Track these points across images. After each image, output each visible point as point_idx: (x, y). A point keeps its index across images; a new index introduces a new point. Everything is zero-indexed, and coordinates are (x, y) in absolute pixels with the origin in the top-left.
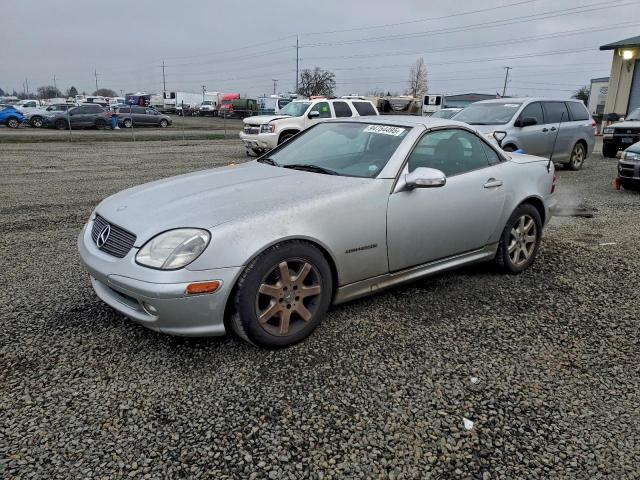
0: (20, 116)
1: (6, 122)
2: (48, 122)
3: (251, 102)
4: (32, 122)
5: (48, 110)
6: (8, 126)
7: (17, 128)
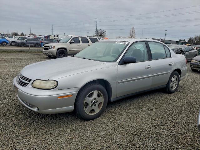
0: (7, 42)
1: (2, 43)
2: (18, 44)
4: (12, 44)
5: (18, 39)
6: (2, 45)
7: (6, 46)
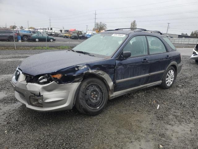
3: (80, 32)
